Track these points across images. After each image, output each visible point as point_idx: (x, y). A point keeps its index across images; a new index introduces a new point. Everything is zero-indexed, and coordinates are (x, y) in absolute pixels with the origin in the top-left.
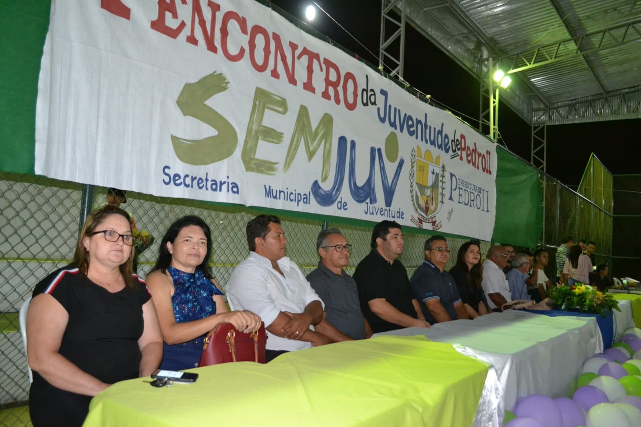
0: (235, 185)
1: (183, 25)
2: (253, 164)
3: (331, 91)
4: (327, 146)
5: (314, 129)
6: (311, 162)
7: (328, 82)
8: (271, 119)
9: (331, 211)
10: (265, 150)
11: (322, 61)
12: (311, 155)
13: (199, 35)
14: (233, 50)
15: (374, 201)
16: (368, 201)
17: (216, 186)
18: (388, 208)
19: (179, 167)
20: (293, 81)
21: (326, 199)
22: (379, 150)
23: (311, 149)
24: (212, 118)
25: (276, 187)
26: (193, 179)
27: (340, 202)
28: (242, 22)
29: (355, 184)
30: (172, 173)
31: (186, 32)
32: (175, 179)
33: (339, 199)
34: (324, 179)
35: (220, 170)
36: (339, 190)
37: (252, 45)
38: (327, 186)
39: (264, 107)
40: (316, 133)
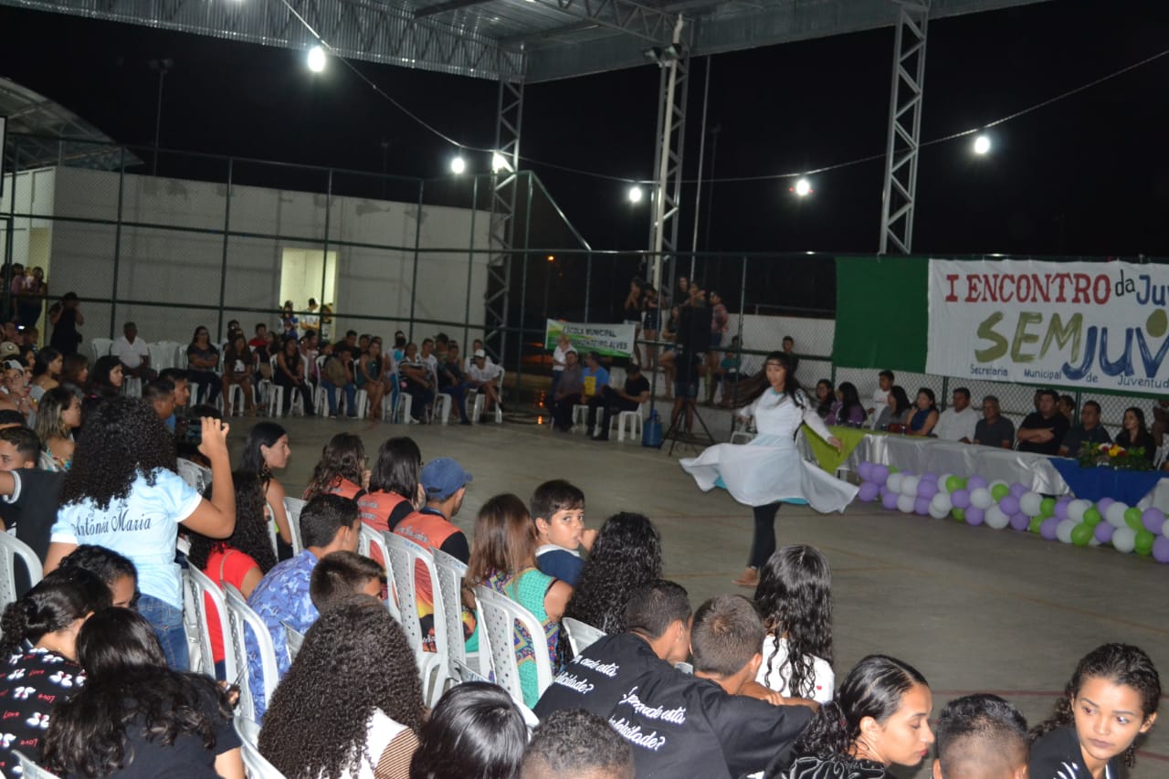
0: (1006, 371)
1: (980, 293)
2: (1017, 357)
3: (1081, 295)
4: (1077, 336)
5: (1064, 324)
6: (1063, 350)
7: (1078, 290)
8: (1030, 329)
9: (1081, 383)
10: (1026, 348)
11: (1072, 276)
12: (1061, 345)
13: (988, 296)
14: (1006, 296)
15: (1130, 372)
16: (1123, 373)
17: (995, 372)
18: (1150, 379)
19: (977, 365)
20: (1047, 299)
21: (1076, 375)
22: (1138, 330)
23: (1062, 341)
24: (994, 336)
25: (1033, 370)
26: (984, 370)
27: (1090, 376)
28: (1012, 278)
29: (1107, 362)
30: (975, 368)
31: (982, 296)
32: (976, 371)
33: (1089, 374)
34: (1074, 360)
35: (996, 364)
36: (1088, 367)
37: (1019, 288)
38: (1076, 365)
39: (1026, 322)
40: (1067, 329)
